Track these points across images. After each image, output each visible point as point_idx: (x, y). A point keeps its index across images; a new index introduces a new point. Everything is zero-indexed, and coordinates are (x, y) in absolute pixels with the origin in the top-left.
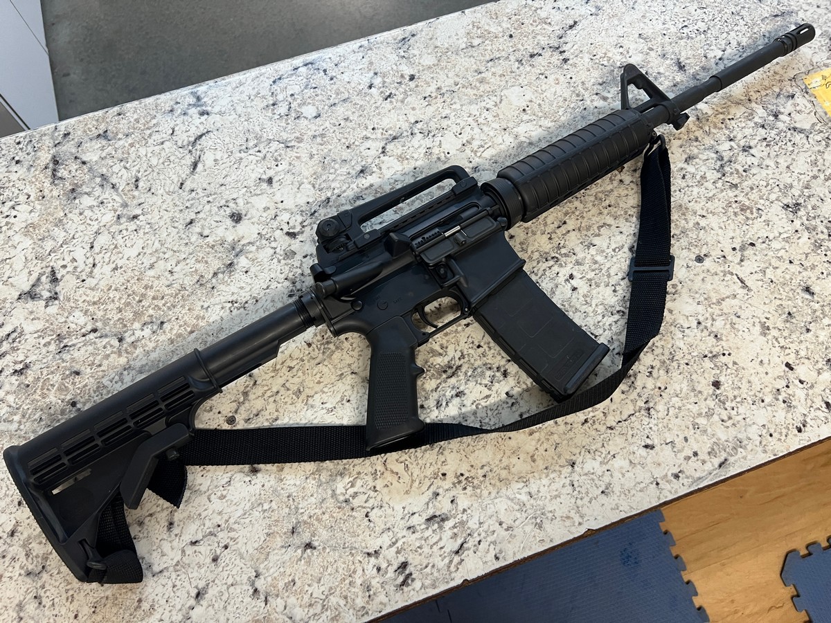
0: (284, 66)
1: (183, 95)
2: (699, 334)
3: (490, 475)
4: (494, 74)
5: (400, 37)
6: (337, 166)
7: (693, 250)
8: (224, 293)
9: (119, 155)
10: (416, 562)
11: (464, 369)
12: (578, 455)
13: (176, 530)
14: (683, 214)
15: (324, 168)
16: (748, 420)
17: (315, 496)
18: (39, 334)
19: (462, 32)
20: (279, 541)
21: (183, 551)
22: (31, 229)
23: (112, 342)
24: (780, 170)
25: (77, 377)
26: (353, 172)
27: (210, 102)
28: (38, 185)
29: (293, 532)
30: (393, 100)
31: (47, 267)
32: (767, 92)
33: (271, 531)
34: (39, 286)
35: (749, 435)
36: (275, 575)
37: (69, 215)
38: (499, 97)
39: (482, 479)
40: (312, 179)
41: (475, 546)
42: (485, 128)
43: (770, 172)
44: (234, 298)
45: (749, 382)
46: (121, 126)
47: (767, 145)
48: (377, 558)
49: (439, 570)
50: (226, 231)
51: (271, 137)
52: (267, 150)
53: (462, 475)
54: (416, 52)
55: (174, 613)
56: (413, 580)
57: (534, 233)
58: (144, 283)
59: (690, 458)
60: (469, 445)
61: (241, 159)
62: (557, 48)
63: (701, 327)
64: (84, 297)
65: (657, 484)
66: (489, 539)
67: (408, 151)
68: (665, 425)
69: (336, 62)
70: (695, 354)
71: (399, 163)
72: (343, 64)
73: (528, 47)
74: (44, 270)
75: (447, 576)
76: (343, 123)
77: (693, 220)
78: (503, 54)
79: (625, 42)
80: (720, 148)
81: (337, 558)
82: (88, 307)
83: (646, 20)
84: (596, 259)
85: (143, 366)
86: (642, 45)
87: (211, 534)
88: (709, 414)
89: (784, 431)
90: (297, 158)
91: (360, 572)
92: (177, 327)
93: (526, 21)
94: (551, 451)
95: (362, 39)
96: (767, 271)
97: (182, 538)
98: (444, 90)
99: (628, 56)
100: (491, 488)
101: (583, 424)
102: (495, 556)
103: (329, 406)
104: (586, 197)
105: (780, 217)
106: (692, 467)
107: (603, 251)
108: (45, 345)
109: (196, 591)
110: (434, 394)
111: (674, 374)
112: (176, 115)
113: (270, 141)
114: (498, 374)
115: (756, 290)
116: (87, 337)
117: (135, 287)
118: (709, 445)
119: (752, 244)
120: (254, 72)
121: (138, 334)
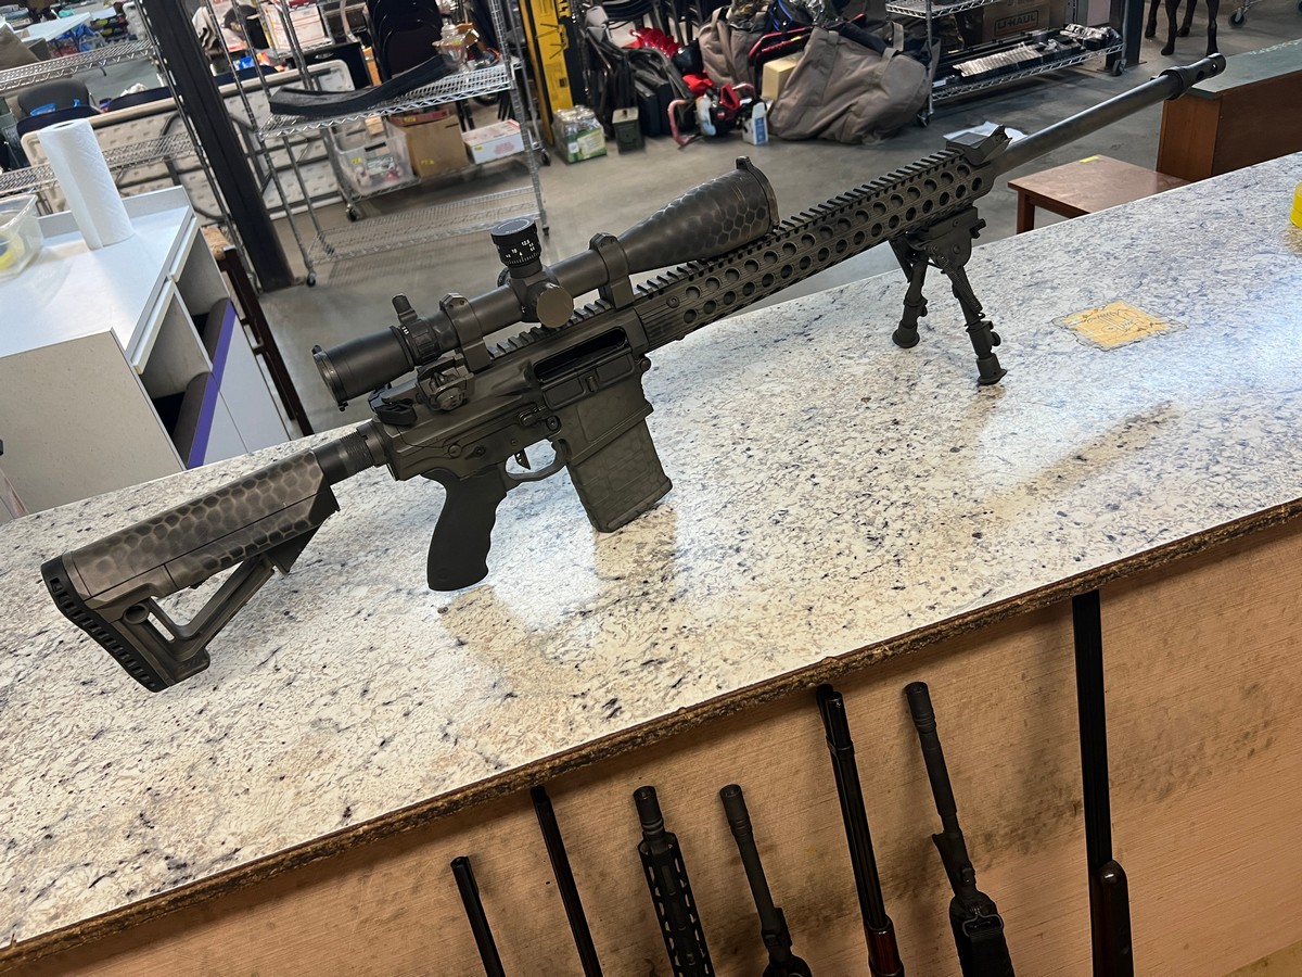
20: (478, 694)
29: (494, 686)
55: (355, 759)
89: (1059, 562)
91: (563, 710)
109: (382, 740)
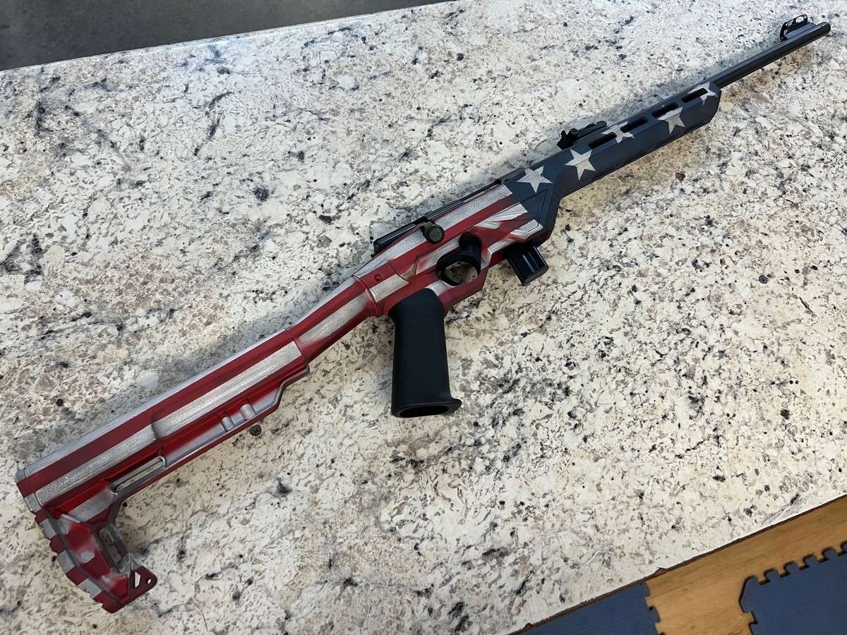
0: (317, 29)
1: (200, 48)
2: (766, 359)
3: (553, 505)
4: (548, 63)
5: (448, 12)
6: (378, 146)
7: (757, 269)
8: (247, 281)
9: (121, 108)
10: (472, 603)
11: (522, 384)
12: (646, 485)
13: (188, 561)
14: (746, 231)
15: (363, 147)
16: (817, 453)
17: (356, 523)
18: (17, 314)
19: (514, 14)
21: (197, 586)
22: (8, 187)
23: (109, 330)
24: (838, 193)
25: (64, 369)
26: (396, 155)
27: (231, 59)
28: (19, 136)
30: (440, 79)
31: (27, 234)
32: (823, 112)
33: (304, 564)
34: (17, 256)
35: (820, 470)
36: (309, 616)
37: (57, 175)
38: (554, 89)
39: (545, 509)
40: (349, 158)
41: (538, 585)
42: (539, 120)
43: (828, 194)
44: (259, 287)
45: (817, 413)
46: (123, 75)
47: (825, 167)
48: (428, 597)
49: (498, 613)
50: (250, 210)
51: (303, 107)
52: (298, 120)
53: (522, 504)
54: (465, 30)
56: (470, 624)
57: (594, 239)
58: (151, 261)
59: (761, 492)
60: (529, 471)
61: (268, 127)
62: (614, 43)
63: (768, 352)
64: (75, 274)
65: (730, 520)
66: (554, 577)
67: (457, 137)
68: (735, 455)
69: (377, 31)
70: (762, 380)
71: (446, 149)
72: (383, 33)
73: (583, 38)
74: (24, 237)
75: (508, 620)
76: (384, 98)
77: (756, 237)
78: (558, 42)
79: (682, 44)
80: (780, 165)
81: (382, 597)
82: (80, 286)
83: (702, 25)
84: (659, 271)
85: (147, 360)
86: (699, 49)
87: (232, 566)
88: (779, 446)
90: (333, 132)
92: (190, 317)
93: (580, 10)
94: (618, 479)
95: (407, 9)
96: (830, 296)
97: (195, 571)
98: (495, 75)
99: (686, 59)
100: (554, 519)
101: (651, 451)
102: (561, 596)
103: (370, 418)
104: (647, 204)
105: (840, 241)
106: (763, 502)
107: (666, 264)
108: (24, 329)
110: (490, 410)
111: (742, 401)
112: (191, 70)
113: (301, 110)
114: (559, 392)
115: (820, 316)
116: (78, 322)
117: (138, 266)
118: (780, 479)
119: (815, 268)
120: (283, 31)
121: (143, 322)
